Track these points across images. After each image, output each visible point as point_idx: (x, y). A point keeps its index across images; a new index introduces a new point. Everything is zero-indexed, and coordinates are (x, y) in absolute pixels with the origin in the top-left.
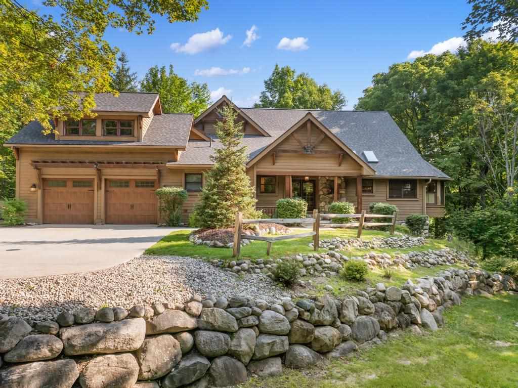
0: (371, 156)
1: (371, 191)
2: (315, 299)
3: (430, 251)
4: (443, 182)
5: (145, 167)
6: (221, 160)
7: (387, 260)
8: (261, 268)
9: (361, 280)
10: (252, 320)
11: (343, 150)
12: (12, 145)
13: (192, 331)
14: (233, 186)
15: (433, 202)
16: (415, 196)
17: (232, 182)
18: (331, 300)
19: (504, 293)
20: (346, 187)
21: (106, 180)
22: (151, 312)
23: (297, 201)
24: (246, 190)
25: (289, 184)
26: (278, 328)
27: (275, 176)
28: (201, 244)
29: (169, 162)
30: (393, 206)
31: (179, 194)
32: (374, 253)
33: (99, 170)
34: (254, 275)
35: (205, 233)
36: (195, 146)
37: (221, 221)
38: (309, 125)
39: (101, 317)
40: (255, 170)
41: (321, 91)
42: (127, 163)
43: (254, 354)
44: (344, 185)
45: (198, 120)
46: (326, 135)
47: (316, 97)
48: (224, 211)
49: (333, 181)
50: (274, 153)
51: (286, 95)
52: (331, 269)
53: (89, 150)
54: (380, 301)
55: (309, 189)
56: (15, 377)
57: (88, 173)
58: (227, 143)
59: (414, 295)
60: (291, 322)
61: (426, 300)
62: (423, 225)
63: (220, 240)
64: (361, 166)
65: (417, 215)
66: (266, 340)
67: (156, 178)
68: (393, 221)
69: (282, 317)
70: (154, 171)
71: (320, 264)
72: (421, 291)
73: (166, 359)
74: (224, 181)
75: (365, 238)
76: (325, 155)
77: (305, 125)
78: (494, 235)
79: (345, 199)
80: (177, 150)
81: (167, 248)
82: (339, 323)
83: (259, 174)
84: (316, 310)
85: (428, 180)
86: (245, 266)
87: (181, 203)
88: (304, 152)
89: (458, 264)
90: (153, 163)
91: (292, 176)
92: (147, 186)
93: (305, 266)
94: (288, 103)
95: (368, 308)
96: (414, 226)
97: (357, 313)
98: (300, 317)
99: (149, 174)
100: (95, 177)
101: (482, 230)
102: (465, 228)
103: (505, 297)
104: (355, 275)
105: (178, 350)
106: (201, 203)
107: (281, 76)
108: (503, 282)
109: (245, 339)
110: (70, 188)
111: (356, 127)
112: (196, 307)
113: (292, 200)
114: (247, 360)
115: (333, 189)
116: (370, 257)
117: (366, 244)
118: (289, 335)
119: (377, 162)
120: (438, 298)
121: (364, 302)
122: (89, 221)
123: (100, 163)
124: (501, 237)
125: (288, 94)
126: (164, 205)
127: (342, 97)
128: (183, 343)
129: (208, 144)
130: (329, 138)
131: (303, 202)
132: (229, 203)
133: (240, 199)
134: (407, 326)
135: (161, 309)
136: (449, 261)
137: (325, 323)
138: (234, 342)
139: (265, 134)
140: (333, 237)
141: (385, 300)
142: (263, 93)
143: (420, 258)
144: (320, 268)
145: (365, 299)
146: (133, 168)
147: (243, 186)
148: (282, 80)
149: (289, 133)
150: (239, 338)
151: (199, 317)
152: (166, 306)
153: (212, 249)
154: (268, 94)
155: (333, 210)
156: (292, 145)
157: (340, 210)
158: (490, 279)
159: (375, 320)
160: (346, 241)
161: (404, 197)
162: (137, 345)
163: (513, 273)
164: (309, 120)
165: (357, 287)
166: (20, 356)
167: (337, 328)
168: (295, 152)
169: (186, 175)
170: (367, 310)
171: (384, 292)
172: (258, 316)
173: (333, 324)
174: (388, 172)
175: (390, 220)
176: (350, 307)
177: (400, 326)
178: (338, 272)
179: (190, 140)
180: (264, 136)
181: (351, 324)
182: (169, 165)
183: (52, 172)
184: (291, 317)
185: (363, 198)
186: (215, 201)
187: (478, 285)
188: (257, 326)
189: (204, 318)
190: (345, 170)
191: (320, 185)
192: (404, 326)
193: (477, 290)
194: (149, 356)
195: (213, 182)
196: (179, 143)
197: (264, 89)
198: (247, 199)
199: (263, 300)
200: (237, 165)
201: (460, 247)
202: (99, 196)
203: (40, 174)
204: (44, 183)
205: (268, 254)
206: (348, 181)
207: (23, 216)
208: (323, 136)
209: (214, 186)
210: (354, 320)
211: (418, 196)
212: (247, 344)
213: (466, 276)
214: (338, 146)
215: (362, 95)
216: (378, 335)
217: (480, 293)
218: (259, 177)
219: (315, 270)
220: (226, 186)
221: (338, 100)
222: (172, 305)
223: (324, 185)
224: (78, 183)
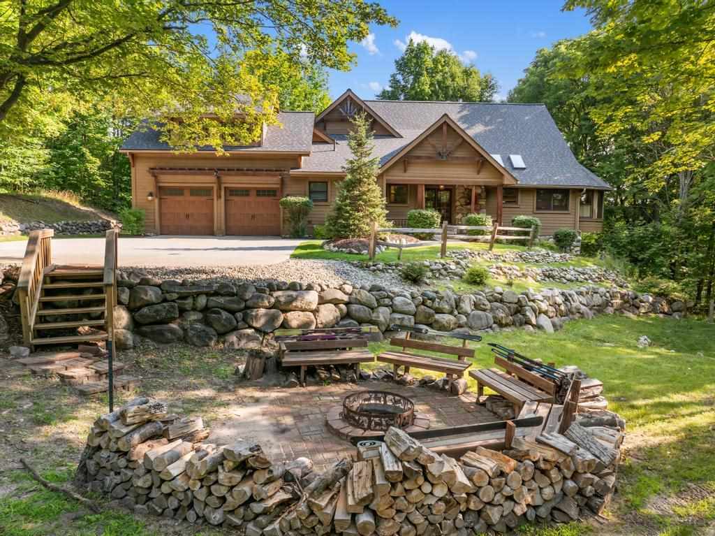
0: (518, 161)
1: (516, 202)
2: (437, 292)
3: (571, 267)
4: (601, 192)
5: (267, 175)
6: (352, 171)
7: (515, 272)
8: (393, 270)
9: (480, 283)
10: (387, 301)
11: (482, 156)
12: (128, 151)
13: (347, 304)
14: (365, 197)
15: (588, 215)
16: (566, 208)
17: (364, 193)
18: (450, 293)
19: (653, 315)
20: (487, 197)
21: (225, 188)
22: (319, 289)
23: (429, 213)
24: (378, 201)
25: (423, 194)
26: (406, 308)
27: (406, 185)
28: (336, 251)
29: (292, 169)
30: (537, 220)
31: (305, 204)
32: (502, 265)
33: (218, 178)
34: (387, 275)
35: (339, 242)
36: (317, 150)
37: (354, 231)
38: (445, 128)
39: (293, 287)
40: (385, 178)
41: (467, 73)
42: (247, 170)
43: (389, 326)
44: (484, 195)
45: (319, 118)
46: (464, 139)
47: (460, 82)
48: (357, 222)
49: (471, 190)
50: (405, 159)
51: (422, 79)
52: (455, 274)
53: (208, 156)
54: (496, 301)
55: (444, 197)
56: (254, 313)
57: (207, 180)
58: (359, 154)
59: (533, 301)
60: (416, 307)
61: (544, 306)
62: (573, 241)
63: (356, 248)
64: (502, 175)
65: (566, 230)
66: (397, 316)
67: (278, 186)
68: (531, 235)
69: (410, 301)
70: (277, 179)
71: (446, 269)
72: (542, 298)
73: (332, 318)
74: (357, 193)
75: (497, 250)
76: (462, 162)
77: (440, 128)
78: (656, 254)
79: (485, 210)
80: (300, 155)
81: (307, 254)
82: (456, 313)
83: (390, 182)
84: (437, 300)
85: (582, 190)
86: (380, 266)
87: (306, 213)
88: (440, 158)
89: (604, 284)
90: (276, 171)
91: (426, 185)
92: (269, 195)
93: (432, 270)
94: (424, 90)
95: (484, 304)
96: (563, 242)
97: (473, 307)
98: (423, 303)
99: (271, 182)
100: (215, 186)
101: (643, 249)
102: (624, 246)
103: (652, 319)
104: (476, 279)
105: (338, 314)
106: (334, 214)
107: (416, 55)
108: (653, 304)
109: (383, 313)
110: (188, 197)
111: (504, 124)
112: (348, 288)
113: (424, 212)
114: (384, 329)
115: (470, 199)
116: (497, 268)
117: (497, 257)
118: (415, 315)
119: (524, 169)
120: (563, 308)
121: (480, 299)
122: (210, 232)
123: (219, 170)
124: (663, 256)
125: (425, 79)
126: (288, 215)
127: (493, 82)
128: (341, 310)
129: (331, 147)
130: (467, 142)
131: (436, 214)
132: (361, 214)
133: (371, 210)
134: (521, 325)
135: (325, 288)
136: (592, 279)
137: (445, 311)
138: (374, 315)
139: (394, 134)
140: (462, 248)
141: (501, 301)
142: (393, 76)
143: (555, 273)
144: (444, 273)
145: (481, 297)
146: (254, 175)
147: (374, 197)
148: (418, 59)
149: (423, 137)
150: (378, 312)
151: (350, 294)
152: (328, 286)
153: (348, 256)
154: (399, 77)
155: (469, 222)
156: (427, 151)
157: (476, 223)
158: (637, 300)
159: (490, 315)
160: (476, 253)
161: (554, 210)
162: (314, 306)
163: (667, 295)
164: (445, 122)
165: (475, 288)
166: (254, 303)
167: (455, 316)
168: (429, 158)
169: (310, 183)
170: (482, 306)
171: (501, 294)
172: (392, 299)
173: (451, 313)
174: (536, 180)
175: (526, 234)
176: (467, 301)
177: (514, 324)
178: (461, 277)
179: (314, 142)
180: (394, 137)
181: (467, 315)
182: (292, 172)
183: (169, 180)
184: (416, 302)
185: (504, 209)
186: (348, 212)
187: (621, 304)
188: (391, 306)
189: (354, 295)
190: (484, 178)
191: (457, 194)
192: (517, 324)
193: (620, 310)
194: (320, 314)
195: (345, 193)
196: (303, 149)
197: (395, 71)
198: (378, 210)
199: (396, 290)
200: (369, 177)
201: (611, 266)
202: (219, 206)
203: (157, 181)
204: (161, 191)
205: (399, 259)
206: (489, 191)
207: (142, 226)
208: (460, 141)
209: (346, 198)
210: (469, 312)
211: (570, 208)
212: (384, 317)
213: (608, 295)
214: (477, 152)
215: (523, 76)
216: (491, 327)
217: (623, 313)
218: (389, 186)
219: (441, 274)
220: (358, 198)
221: (488, 86)
222: (331, 286)
223: (462, 195)
224: (195, 191)
